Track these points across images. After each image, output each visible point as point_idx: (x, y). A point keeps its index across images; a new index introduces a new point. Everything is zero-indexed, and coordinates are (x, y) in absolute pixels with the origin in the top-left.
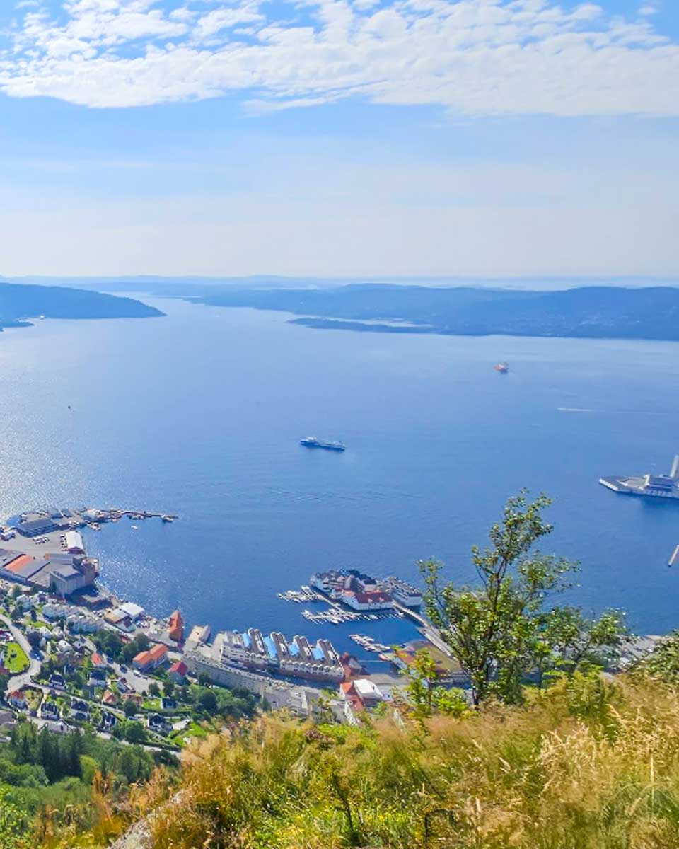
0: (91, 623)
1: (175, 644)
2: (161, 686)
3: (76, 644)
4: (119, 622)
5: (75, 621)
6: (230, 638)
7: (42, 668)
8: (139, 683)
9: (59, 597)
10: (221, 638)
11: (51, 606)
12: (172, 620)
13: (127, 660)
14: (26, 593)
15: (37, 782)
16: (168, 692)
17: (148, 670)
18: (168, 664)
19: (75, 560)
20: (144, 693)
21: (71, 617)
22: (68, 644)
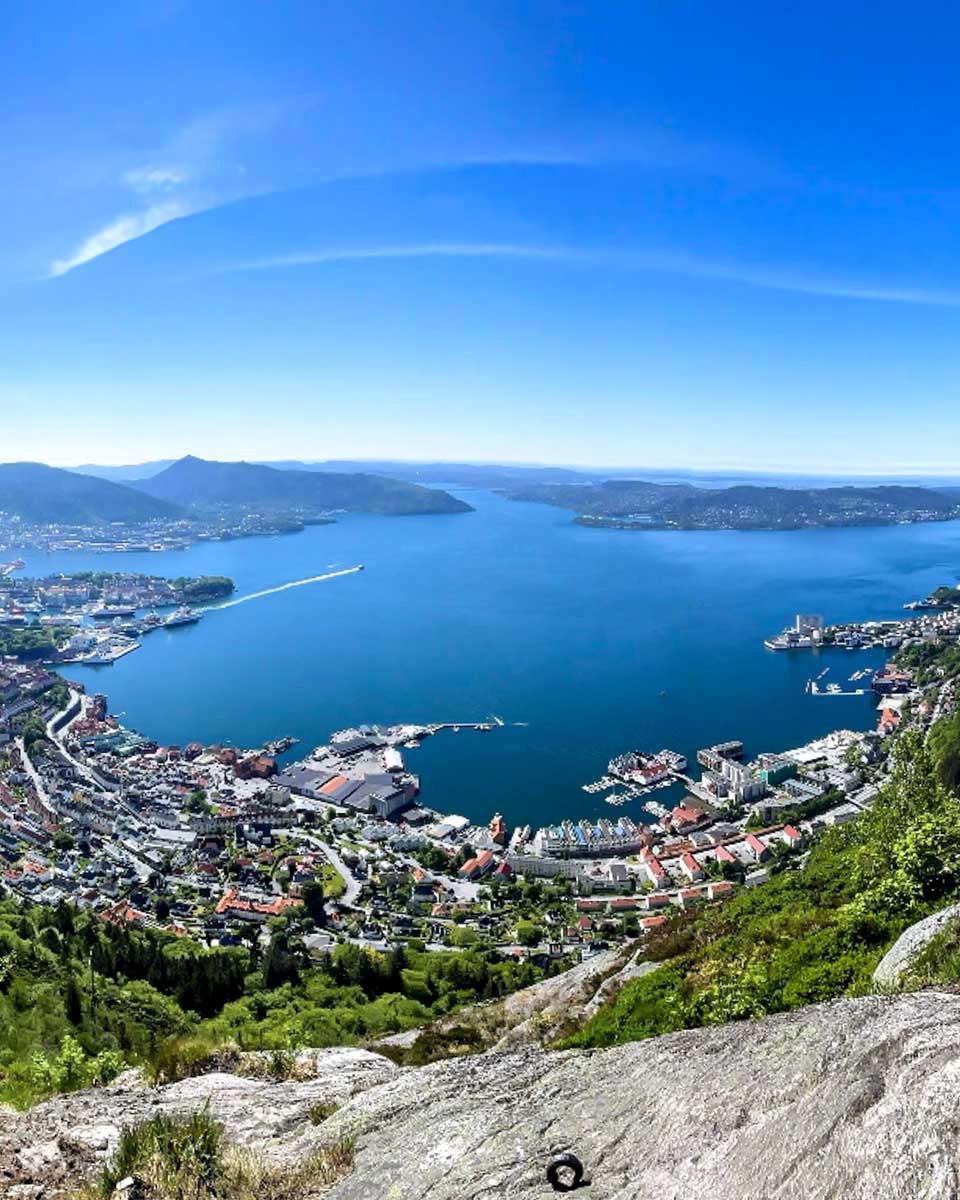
0: (413, 840)
1: (500, 848)
2: (489, 890)
3: (398, 863)
4: (444, 837)
5: (396, 841)
6: (547, 833)
7: (362, 891)
8: (467, 891)
9: (380, 819)
10: (540, 834)
11: (371, 828)
12: (495, 825)
13: (454, 872)
14: (342, 815)
15: (353, 1002)
16: (495, 894)
17: (475, 876)
18: (494, 866)
19: (394, 780)
20: (473, 900)
21: (393, 837)
22: (390, 864)
